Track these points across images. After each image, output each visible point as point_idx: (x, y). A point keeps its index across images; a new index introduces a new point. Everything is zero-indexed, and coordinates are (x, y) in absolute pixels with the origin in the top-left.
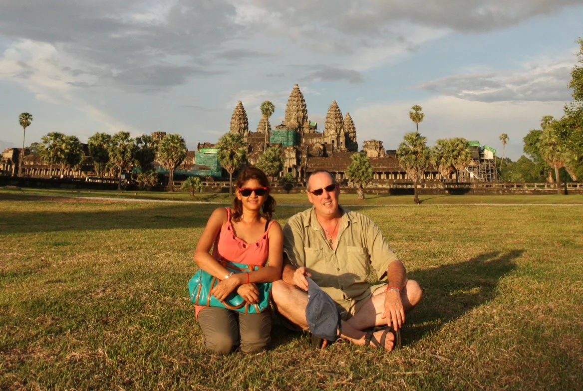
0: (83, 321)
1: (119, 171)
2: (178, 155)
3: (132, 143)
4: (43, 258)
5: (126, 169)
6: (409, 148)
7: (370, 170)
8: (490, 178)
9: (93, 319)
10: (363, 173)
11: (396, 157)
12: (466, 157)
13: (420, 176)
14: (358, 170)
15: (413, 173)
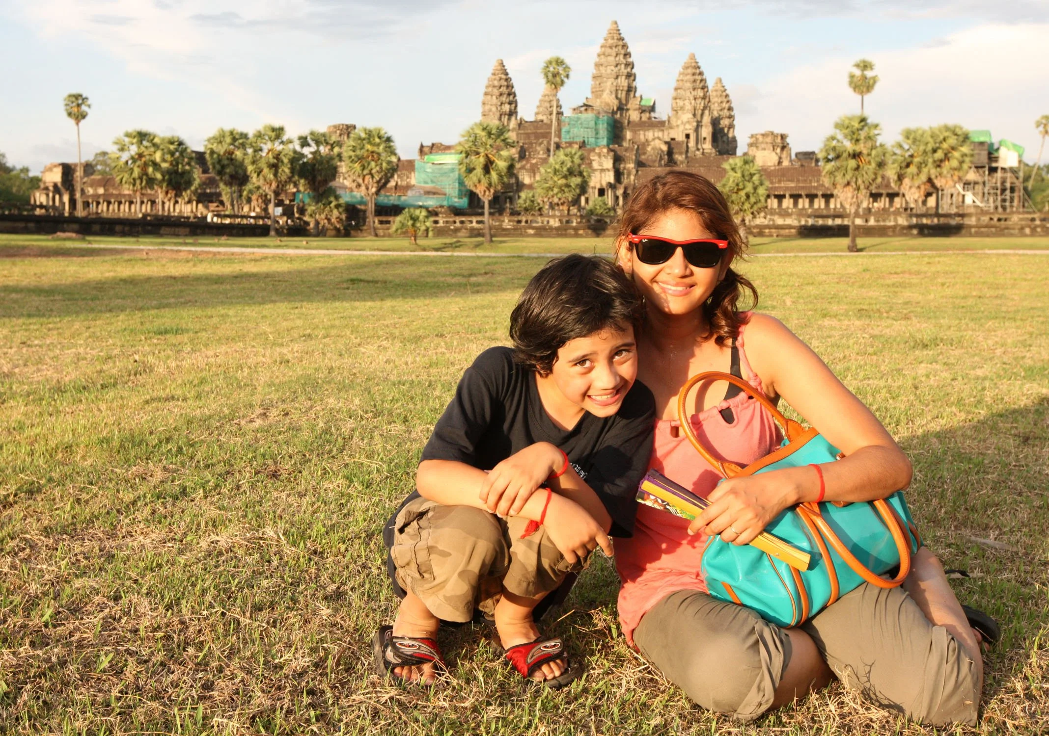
0: (228, 473)
1: (270, 201)
2: (381, 168)
3: (291, 146)
4: (137, 357)
5: (282, 197)
6: (844, 146)
7: (762, 191)
8: (1008, 204)
9: (248, 469)
10: (748, 196)
11: (813, 164)
12: (962, 162)
13: (862, 202)
14: (739, 190)
15: (850, 195)
